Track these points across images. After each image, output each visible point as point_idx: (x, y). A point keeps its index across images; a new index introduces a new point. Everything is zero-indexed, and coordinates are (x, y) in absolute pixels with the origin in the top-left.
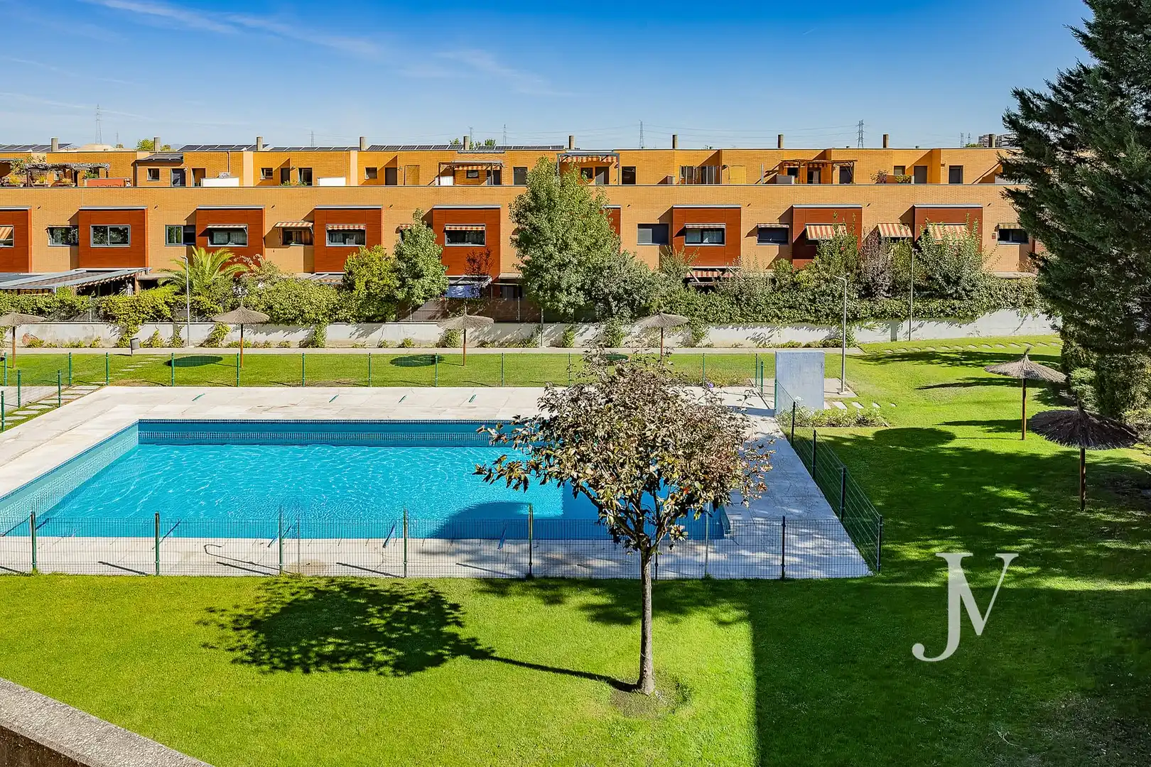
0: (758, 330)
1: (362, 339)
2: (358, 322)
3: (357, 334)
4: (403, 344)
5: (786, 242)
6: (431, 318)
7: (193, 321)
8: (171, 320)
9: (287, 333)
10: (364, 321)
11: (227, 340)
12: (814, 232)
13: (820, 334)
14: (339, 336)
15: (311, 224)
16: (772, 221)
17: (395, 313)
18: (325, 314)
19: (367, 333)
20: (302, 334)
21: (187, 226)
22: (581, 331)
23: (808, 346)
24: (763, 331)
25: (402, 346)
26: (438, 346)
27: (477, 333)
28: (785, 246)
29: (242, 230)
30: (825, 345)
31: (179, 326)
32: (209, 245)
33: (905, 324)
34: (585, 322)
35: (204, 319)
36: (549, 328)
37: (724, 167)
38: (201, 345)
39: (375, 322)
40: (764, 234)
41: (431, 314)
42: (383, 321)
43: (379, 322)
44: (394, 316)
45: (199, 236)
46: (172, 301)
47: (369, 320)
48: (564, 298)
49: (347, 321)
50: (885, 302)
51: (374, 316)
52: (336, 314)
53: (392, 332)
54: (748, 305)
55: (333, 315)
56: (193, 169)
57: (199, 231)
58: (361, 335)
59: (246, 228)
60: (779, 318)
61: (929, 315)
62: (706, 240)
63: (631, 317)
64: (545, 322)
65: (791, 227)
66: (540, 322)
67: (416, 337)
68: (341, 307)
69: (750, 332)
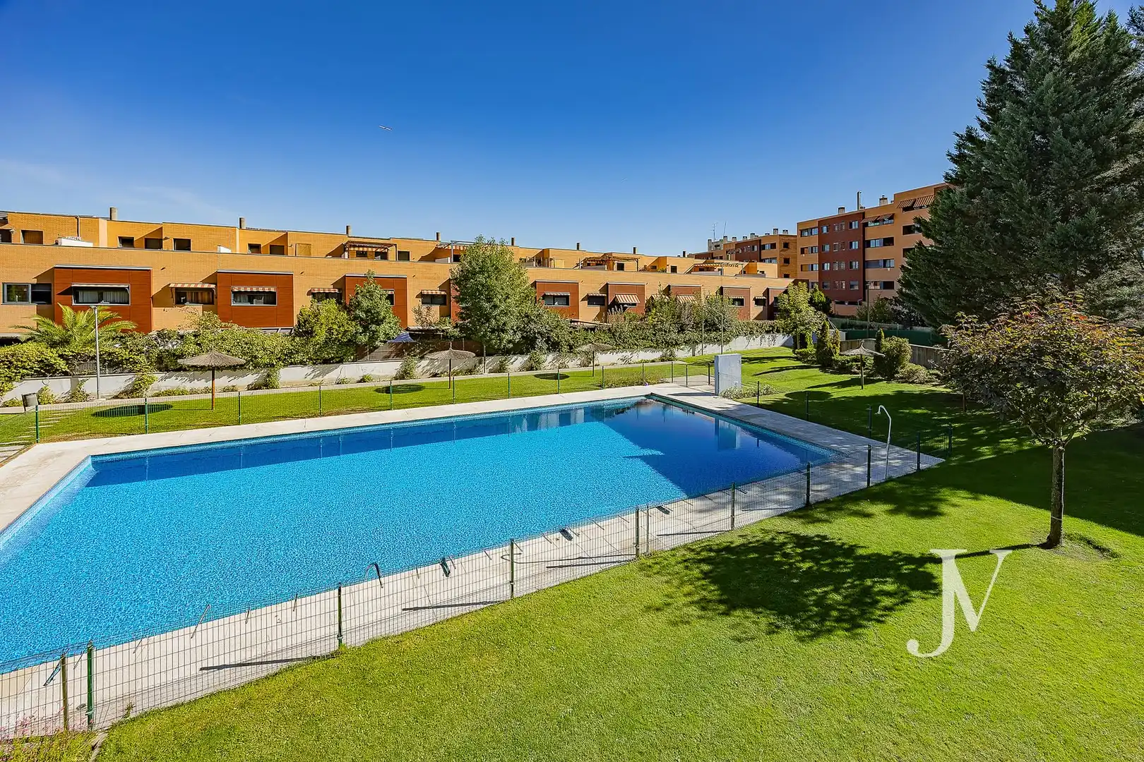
0: (624, 354)
1: (320, 379)
2: (314, 364)
3: (313, 374)
4: (362, 380)
5: (604, 305)
6: (386, 358)
7: (103, 374)
8: (66, 374)
9: (231, 378)
10: (320, 363)
11: (152, 390)
12: (622, 299)
13: (657, 355)
14: (293, 378)
15: (213, 286)
16: (596, 292)
17: (352, 354)
18: (279, 358)
19: (324, 373)
20: (251, 378)
21: (37, 284)
22: (512, 361)
23: (653, 361)
24: (628, 354)
25: (362, 381)
26: (396, 379)
27: (429, 367)
28: (603, 307)
29: (123, 289)
30: (663, 360)
31: (80, 379)
32: (74, 304)
33: (700, 346)
34: (514, 354)
35: (118, 370)
36: (489, 360)
37: (551, 259)
38: (116, 397)
39: (333, 363)
40: (591, 300)
41: (386, 354)
42: (341, 362)
43: (337, 362)
44: (352, 357)
45: (58, 294)
46: (71, 354)
47: (326, 361)
48: (506, 337)
49: (302, 363)
50: (690, 334)
51: (333, 358)
52: (291, 358)
53: (350, 371)
54: (620, 338)
55: (288, 359)
56: (24, 232)
57: (56, 290)
58: (318, 376)
59: (128, 288)
60: (637, 346)
61: (710, 341)
62: (556, 303)
63: (548, 349)
64: (487, 356)
65: (608, 295)
66: (483, 356)
67: (375, 373)
68: (297, 352)
69: (620, 355)
